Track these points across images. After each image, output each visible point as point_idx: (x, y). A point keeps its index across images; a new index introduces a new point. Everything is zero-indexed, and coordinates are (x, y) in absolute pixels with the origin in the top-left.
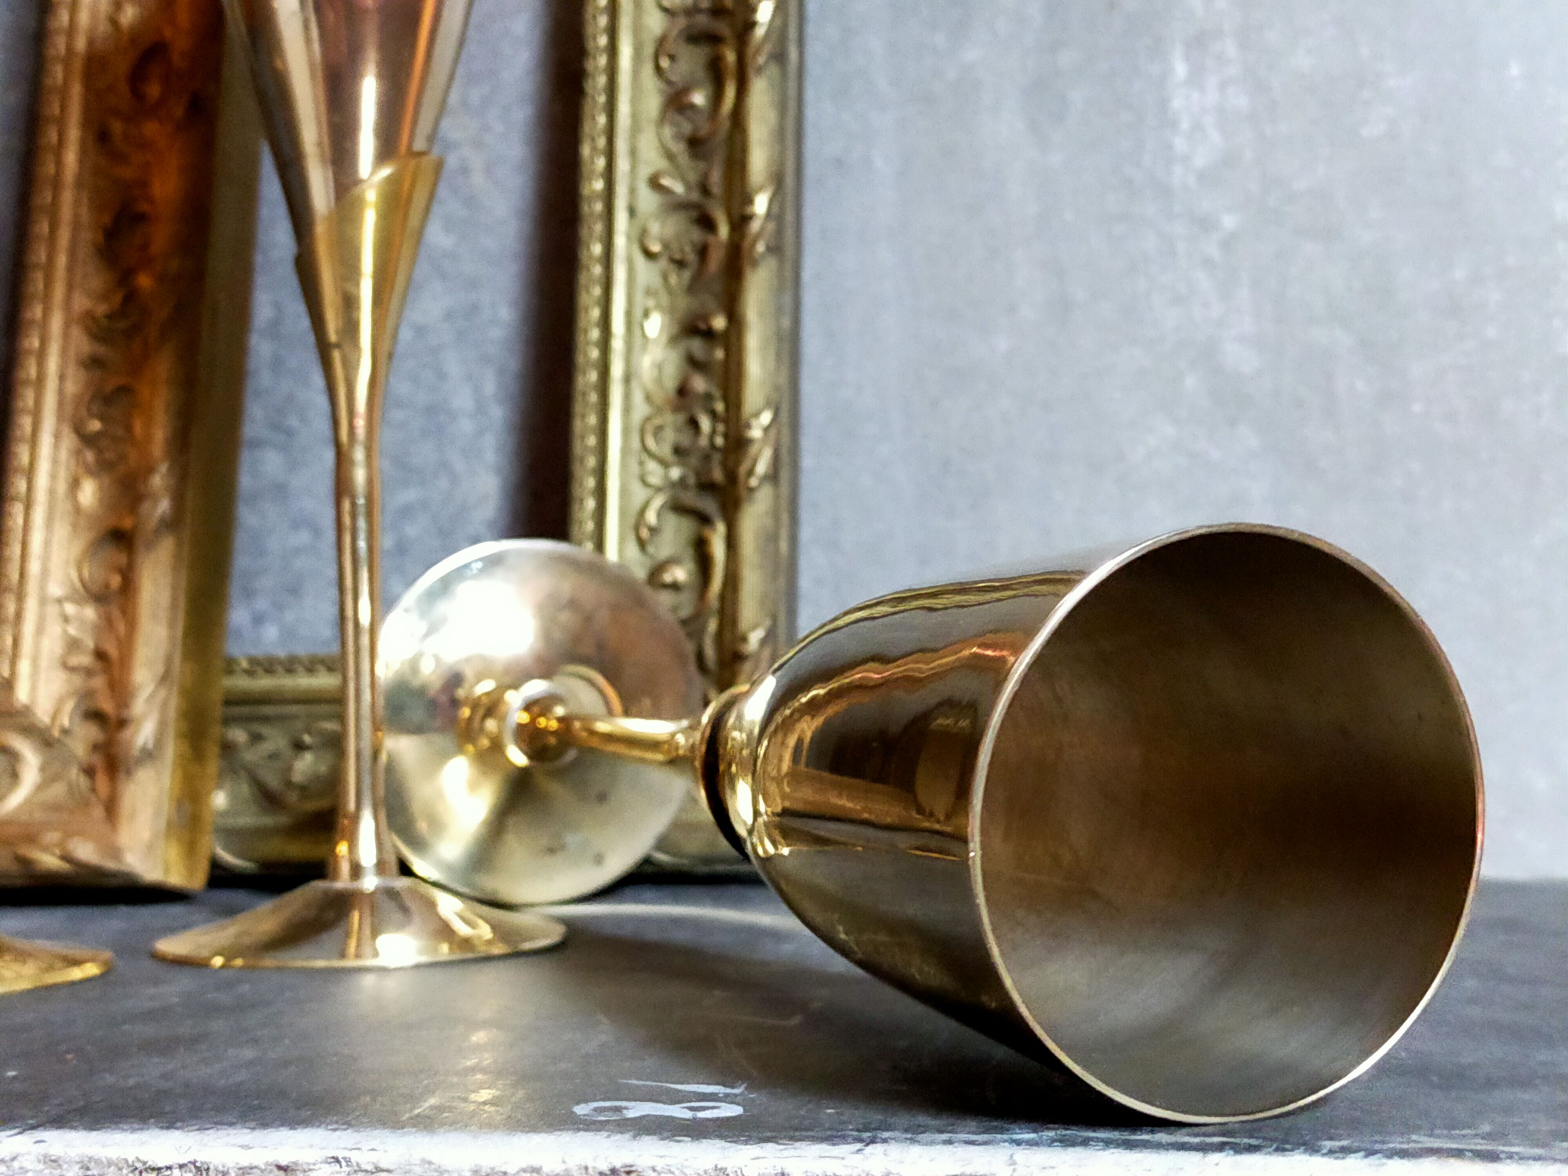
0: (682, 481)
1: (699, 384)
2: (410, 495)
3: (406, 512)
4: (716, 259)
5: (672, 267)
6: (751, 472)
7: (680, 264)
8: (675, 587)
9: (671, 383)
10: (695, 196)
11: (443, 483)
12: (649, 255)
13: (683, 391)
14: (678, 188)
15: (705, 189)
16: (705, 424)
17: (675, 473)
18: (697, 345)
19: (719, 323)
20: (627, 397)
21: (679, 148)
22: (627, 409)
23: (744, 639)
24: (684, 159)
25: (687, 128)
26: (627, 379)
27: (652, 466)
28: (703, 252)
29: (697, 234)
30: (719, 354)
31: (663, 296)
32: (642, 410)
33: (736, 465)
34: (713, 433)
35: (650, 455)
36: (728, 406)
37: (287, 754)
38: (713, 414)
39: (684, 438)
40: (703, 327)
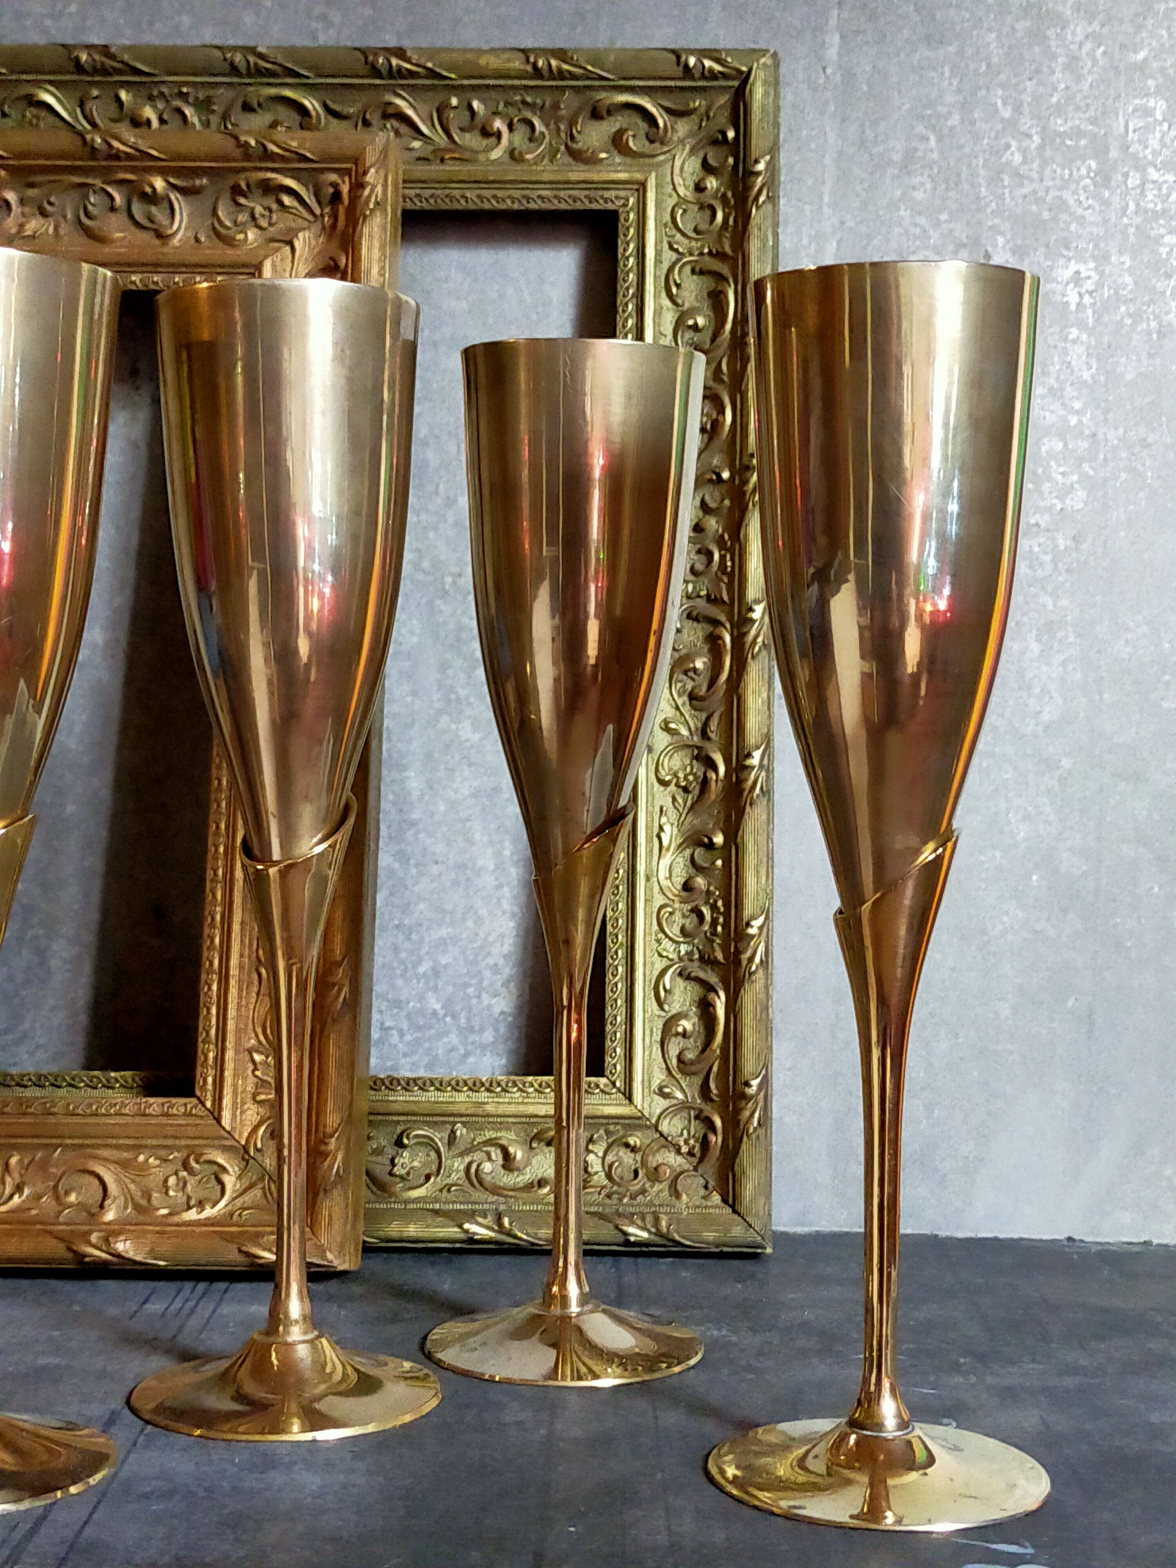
0: (689, 954)
1: (700, 882)
2: (444, 932)
3: (442, 944)
4: (715, 790)
5: (680, 791)
6: (751, 960)
7: (686, 790)
8: (684, 1035)
9: (679, 881)
10: (696, 739)
11: (470, 923)
12: (664, 783)
13: (687, 887)
14: (684, 732)
15: (704, 733)
16: (706, 911)
17: (683, 948)
18: (699, 852)
19: (719, 839)
20: (649, 890)
21: (683, 701)
22: (648, 900)
23: (747, 1084)
24: (686, 710)
25: (690, 686)
26: (649, 877)
27: (666, 943)
28: (705, 783)
29: (699, 768)
30: (719, 863)
31: (672, 814)
32: (659, 900)
33: (738, 952)
34: (714, 923)
35: (667, 936)
36: (727, 905)
37: (390, 1151)
38: (714, 908)
39: (690, 923)
40: (706, 840)
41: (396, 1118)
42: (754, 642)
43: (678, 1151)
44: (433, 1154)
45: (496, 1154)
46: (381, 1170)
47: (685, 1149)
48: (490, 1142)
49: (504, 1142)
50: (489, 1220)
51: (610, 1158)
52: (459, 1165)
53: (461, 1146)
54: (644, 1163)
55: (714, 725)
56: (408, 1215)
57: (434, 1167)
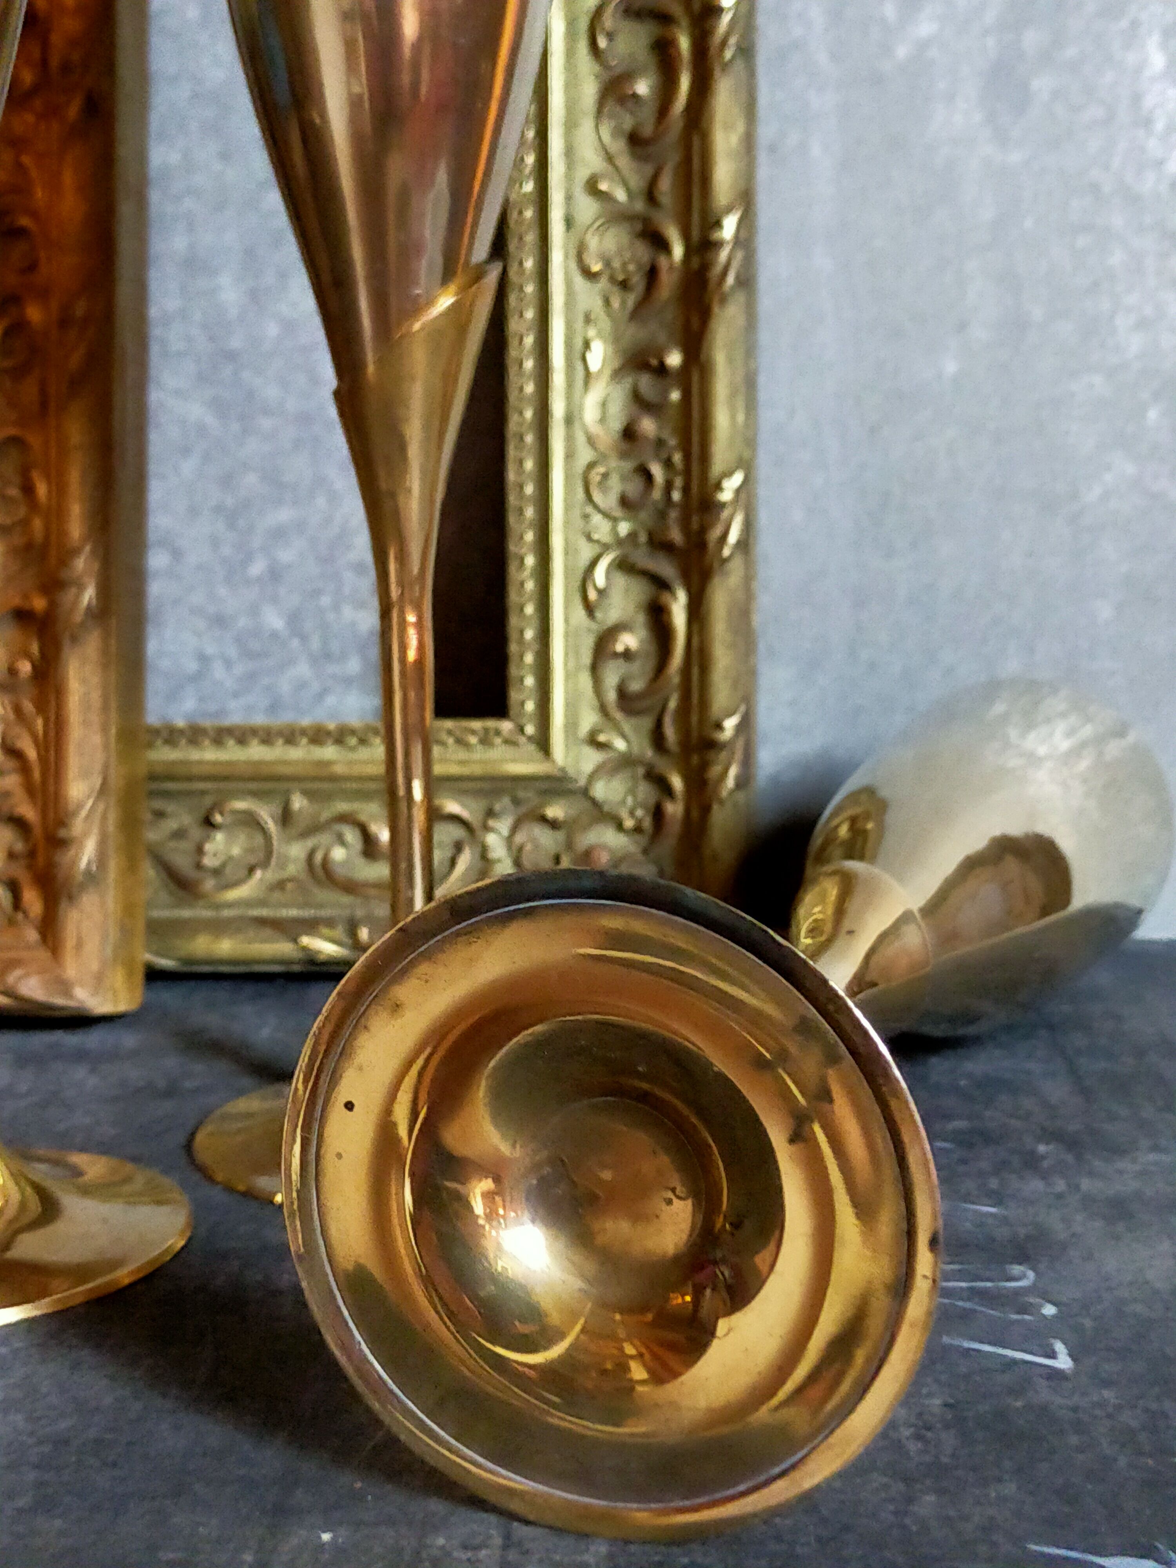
0: (632, 536)
1: (648, 426)
2: (284, 515)
3: (279, 534)
4: (668, 283)
5: (615, 289)
6: (722, 542)
7: (624, 285)
8: (627, 655)
9: (616, 424)
10: (639, 206)
11: (321, 502)
12: (589, 275)
13: (629, 434)
14: (621, 195)
15: (651, 196)
16: (657, 471)
17: (624, 528)
18: (646, 382)
19: (674, 359)
20: (570, 439)
21: (618, 146)
22: (569, 456)
23: (719, 726)
24: (624, 161)
25: (628, 122)
26: (569, 420)
27: (597, 519)
28: (652, 274)
29: (643, 252)
30: (675, 396)
31: (605, 323)
32: (585, 455)
33: (703, 530)
34: (669, 486)
35: (596, 507)
36: (687, 457)
37: (196, 833)
38: (668, 464)
39: (634, 488)
40: (654, 362)
41: (201, 786)
42: (724, 43)
43: (620, 827)
44: (259, 839)
45: (351, 836)
46: (182, 862)
47: (629, 823)
48: (344, 818)
49: (363, 818)
50: (339, 932)
51: (519, 838)
52: (297, 851)
53: (302, 823)
54: (569, 845)
55: (665, 184)
56: (219, 927)
57: (261, 855)
